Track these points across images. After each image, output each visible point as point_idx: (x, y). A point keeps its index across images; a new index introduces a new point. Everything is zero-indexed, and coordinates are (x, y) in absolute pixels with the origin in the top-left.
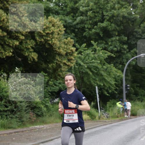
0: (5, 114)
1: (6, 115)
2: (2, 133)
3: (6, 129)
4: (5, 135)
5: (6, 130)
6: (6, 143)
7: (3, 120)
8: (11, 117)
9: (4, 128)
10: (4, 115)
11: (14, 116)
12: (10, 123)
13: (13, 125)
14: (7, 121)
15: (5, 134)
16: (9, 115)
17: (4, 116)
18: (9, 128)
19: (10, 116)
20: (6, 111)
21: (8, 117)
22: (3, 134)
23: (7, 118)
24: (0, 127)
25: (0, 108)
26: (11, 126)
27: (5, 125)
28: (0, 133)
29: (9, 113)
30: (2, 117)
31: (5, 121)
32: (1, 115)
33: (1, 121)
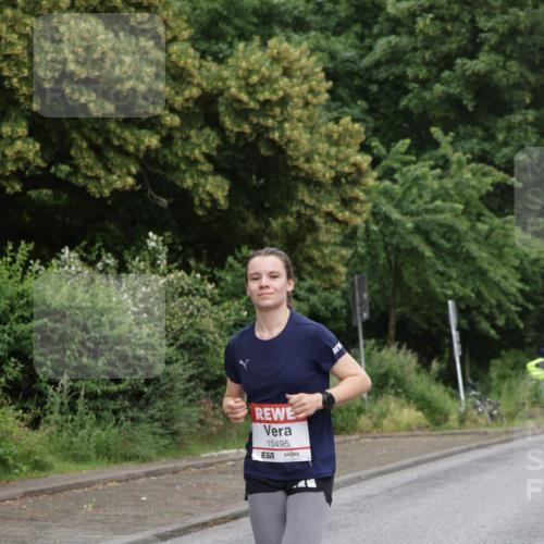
0: (112, 405)
1: (115, 412)
2: (102, 476)
3: (116, 462)
4: (110, 484)
5: (115, 467)
6: (116, 515)
7: (104, 430)
8: (133, 419)
9: (109, 458)
11: (143, 416)
12: (131, 440)
13: (139, 447)
14: (120, 432)
15: (111, 480)
16: (125, 411)
17: (105, 414)
18: (127, 458)
19: (131, 414)
20: (113, 396)
21: (123, 418)
22: (105, 482)
23: (117, 420)
24: (93, 456)
25: (93, 385)
26: (134, 451)
27: (113, 447)
28: (94, 478)
29: (127, 403)
30: (98, 417)
31: (109, 434)
32: (96, 410)
33: (95, 434)
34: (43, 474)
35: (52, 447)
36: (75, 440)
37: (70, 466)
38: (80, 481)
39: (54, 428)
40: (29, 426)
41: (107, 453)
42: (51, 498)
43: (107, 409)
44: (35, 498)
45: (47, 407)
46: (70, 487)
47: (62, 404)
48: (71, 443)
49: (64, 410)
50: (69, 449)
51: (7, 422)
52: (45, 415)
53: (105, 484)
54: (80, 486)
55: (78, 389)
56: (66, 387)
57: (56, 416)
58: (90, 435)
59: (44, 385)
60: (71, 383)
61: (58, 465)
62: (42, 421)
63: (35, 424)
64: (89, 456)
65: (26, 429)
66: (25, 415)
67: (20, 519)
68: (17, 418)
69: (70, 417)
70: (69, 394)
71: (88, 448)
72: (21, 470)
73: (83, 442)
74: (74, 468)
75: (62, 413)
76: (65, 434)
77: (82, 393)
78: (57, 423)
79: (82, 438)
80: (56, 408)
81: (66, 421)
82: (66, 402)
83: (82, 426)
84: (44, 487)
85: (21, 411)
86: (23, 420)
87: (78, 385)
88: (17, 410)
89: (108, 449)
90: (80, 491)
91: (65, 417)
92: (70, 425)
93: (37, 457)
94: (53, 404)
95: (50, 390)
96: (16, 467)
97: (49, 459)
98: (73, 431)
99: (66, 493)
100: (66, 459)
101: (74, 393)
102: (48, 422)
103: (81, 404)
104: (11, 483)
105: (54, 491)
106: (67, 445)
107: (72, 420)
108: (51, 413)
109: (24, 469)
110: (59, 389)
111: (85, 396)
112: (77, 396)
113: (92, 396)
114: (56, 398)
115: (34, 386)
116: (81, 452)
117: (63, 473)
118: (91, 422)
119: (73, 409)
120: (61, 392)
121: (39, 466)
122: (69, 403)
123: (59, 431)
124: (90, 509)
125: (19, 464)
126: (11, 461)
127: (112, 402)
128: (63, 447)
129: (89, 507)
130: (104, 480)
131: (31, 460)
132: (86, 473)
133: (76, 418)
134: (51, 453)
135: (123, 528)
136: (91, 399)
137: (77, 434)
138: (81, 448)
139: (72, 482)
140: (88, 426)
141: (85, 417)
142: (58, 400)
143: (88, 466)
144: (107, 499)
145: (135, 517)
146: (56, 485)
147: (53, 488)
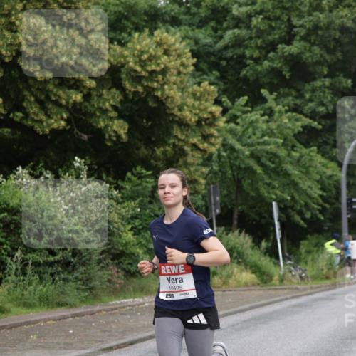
0: (50, 270)
1: (52, 275)
2: (43, 317)
3: (52, 308)
4: (49, 322)
5: (53, 311)
6: (53, 343)
7: (44, 286)
8: (64, 279)
9: (48, 305)
11: (71, 277)
12: (62, 293)
13: (68, 298)
14: (55, 288)
15: (49, 319)
16: (59, 274)
17: (46, 276)
18: (60, 305)
19: (62, 276)
20: (51, 264)
21: (57, 279)
22: (45, 321)
23: (54, 280)
24: (37, 303)
25: (37, 257)
26: (64, 300)
27: (50, 298)
28: (38, 318)
29: (60, 269)
30: (41, 279)
31: (48, 289)
32: (39, 273)
33: (38, 289)
34: (4, 315)
35: (10, 298)
36: (25, 293)
37: (22, 310)
38: (28, 320)
39: (11, 285)
41: (46, 302)
42: (8, 331)
43: (47, 273)
45: (6, 271)
46: (22, 324)
47: (17, 269)
48: (23, 295)
49: (18, 273)
50: (21, 299)
52: (5, 277)
54: (29, 323)
55: (27, 260)
56: (19, 259)
57: (13, 277)
58: (35, 290)
59: (4, 257)
60: (23, 256)
61: (14, 310)
62: (3, 281)
64: (34, 303)
69: (22, 278)
70: (21, 263)
71: (34, 299)
73: (30, 294)
74: (24, 311)
75: (16, 276)
76: (19, 289)
77: (30, 262)
78: (13, 282)
79: (30, 292)
80: (13, 272)
81: (19, 281)
82: (19, 268)
83: (30, 284)
84: (4, 324)
87: (27, 257)
89: (47, 299)
90: (28, 327)
91: (18, 278)
92: (22, 283)
94: (11, 269)
95: (9, 260)
97: (8, 305)
98: (24, 288)
99: (19, 328)
100: (19, 306)
101: (24, 262)
102: (7, 281)
103: (29, 269)
105: (11, 327)
106: (20, 297)
107: (24, 280)
108: (9, 275)
110: (15, 259)
111: (32, 264)
112: (27, 264)
113: (36, 264)
114: (12, 266)
116: (29, 301)
117: (17, 315)
118: (36, 281)
119: (24, 273)
120: (16, 262)
121: (1, 310)
122: (21, 269)
123: (15, 287)
124: (35, 338)
127: (50, 268)
128: (17, 298)
129: (34, 337)
130: (44, 319)
132: (32, 315)
133: (26, 279)
134: (9, 301)
136: (36, 266)
137: (26, 289)
138: (29, 299)
139: (23, 321)
140: (34, 284)
141: (32, 278)
142: (14, 267)
143: (34, 311)
144: (46, 332)
145: (64, 344)
146: (12, 322)
147: (11, 325)
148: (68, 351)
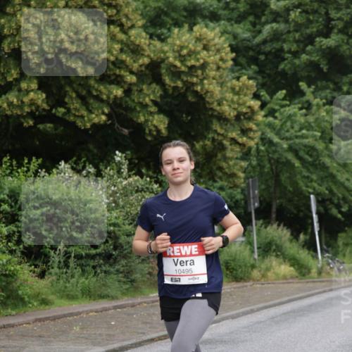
0: (92, 263)
1: (94, 267)
2: (86, 309)
3: (94, 300)
4: (91, 314)
5: (93, 302)
6: (95, 334)
7: (87, 279)
8: (105, 272)
9: (90, 297)
10: (88, 267)
11: (112, 270)
12: (104, 285)
13: (109, 290)
14: (97, 280)
15: (91, 311)
16: (100, 266)
17: (88, 269)
18: (102, 297)
19: (104, 268)
20: (93, 257)
21: (99, 271)
22: (87, 312)
23: (96, 272)
24: (80, 295)
25: (79, 250)
26: (106, 292)
27: (92, 290)
28: (81, 310)
29: (101, 261)
30: (83, 271)
31: (90, 281)
32: (82, 266)
33: (81, 281)
34: (47, 307)
35: (53, 290)
36: (67, 285)
37: (65, 302)
38: (71, 312)
39: (54, 278)
40: (38, 276)
41: (89, 294)
42: (52, 323)
43: (89, 265)
44: (42, 323)
45: (50, 264)
46: (65, 316)
47: (60, 262)
48: (66, 287)
49: (61, 266)
50: (64, 291)
51: (24, 273)
52: (49, 269)
53: (87, 314)
54: (71, 315)
55: (70, 253)
56: (62, 251)
57: (56, 270)
58: (78, 282)
59: (48, 250)
60: (65, 249)
61: (58, 301)
62: (47, 273)
63: (42, 275)
64: (77, 295)
65: (37, 278)
66: (36, 269)
67: (32, 336)
68: (31, 271)
69: (65, 270)
70: (64, 256)
71: (77, 291)
72: (33, 305)
73: (73, 286)
74: (67, 303)
75: (59, 268)
76: (61, 282)
77: (73, 255)
78: (56, 274)
79: (73, 284)
80: (56, 265)
81: (63, 273)
82: (62, 261)
83: (73, 276)
84: (48, 316)
85: (33, 267)
86: (34, 272)
87: (70, 249)
88: (31, 266)
89: (89, 291)
90: (71, 318)
91: (61, 271)
92: (64, 276)
93: (43, 297)
94: (53, 262)
95: (52, 253)
96: (30, 303)
97: (51, 297)
98: (67, 280)
99: (62, 319)
100: (62, 297)
101: (67, 255)
102: (51, 274)
103: (72, 262)
104: (27, 313)
105: (54, 319)
106: (63, 288)
107: (66, 272)
108: (53, 268)
109: (35, 304)
110: (57, 252)
111: (75, 257)
112: (69, 257)
113: (78, 257)
114: (56, 258)
115: (42, 251)
116: (71, 293)
117: (60, 306)
118: (79, 273)
119: (67, 266)
120: (59, 254)
121: (45, 302)
122: (64, 262)
123: (58, 280)
124: (78, 329)
125: (32, 301)
126: (27, 299)
127: (92, 261)
128: (60, 290)
129: (77, 329)
130: (87, 311)
131: (40, 298)
132: (75, 306)
133: (69, 271)
134: (53, 294)
135: (99, 343)
136: (78, 259)
137: (69, 282)
138: (71, 291)
139: (66, 312)
140: (76, 276)
141: (75, 271)
142: (57, 259)
143: (76, 302)
144: (89, 323)
145: (107, 335)
146: (55, 314)
147: (54, 316)
148: (111, 342)
